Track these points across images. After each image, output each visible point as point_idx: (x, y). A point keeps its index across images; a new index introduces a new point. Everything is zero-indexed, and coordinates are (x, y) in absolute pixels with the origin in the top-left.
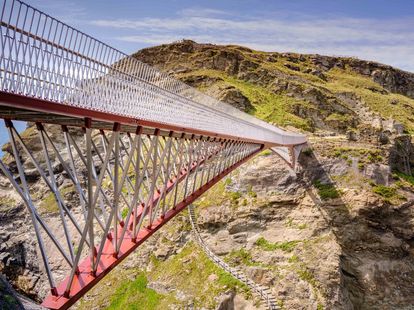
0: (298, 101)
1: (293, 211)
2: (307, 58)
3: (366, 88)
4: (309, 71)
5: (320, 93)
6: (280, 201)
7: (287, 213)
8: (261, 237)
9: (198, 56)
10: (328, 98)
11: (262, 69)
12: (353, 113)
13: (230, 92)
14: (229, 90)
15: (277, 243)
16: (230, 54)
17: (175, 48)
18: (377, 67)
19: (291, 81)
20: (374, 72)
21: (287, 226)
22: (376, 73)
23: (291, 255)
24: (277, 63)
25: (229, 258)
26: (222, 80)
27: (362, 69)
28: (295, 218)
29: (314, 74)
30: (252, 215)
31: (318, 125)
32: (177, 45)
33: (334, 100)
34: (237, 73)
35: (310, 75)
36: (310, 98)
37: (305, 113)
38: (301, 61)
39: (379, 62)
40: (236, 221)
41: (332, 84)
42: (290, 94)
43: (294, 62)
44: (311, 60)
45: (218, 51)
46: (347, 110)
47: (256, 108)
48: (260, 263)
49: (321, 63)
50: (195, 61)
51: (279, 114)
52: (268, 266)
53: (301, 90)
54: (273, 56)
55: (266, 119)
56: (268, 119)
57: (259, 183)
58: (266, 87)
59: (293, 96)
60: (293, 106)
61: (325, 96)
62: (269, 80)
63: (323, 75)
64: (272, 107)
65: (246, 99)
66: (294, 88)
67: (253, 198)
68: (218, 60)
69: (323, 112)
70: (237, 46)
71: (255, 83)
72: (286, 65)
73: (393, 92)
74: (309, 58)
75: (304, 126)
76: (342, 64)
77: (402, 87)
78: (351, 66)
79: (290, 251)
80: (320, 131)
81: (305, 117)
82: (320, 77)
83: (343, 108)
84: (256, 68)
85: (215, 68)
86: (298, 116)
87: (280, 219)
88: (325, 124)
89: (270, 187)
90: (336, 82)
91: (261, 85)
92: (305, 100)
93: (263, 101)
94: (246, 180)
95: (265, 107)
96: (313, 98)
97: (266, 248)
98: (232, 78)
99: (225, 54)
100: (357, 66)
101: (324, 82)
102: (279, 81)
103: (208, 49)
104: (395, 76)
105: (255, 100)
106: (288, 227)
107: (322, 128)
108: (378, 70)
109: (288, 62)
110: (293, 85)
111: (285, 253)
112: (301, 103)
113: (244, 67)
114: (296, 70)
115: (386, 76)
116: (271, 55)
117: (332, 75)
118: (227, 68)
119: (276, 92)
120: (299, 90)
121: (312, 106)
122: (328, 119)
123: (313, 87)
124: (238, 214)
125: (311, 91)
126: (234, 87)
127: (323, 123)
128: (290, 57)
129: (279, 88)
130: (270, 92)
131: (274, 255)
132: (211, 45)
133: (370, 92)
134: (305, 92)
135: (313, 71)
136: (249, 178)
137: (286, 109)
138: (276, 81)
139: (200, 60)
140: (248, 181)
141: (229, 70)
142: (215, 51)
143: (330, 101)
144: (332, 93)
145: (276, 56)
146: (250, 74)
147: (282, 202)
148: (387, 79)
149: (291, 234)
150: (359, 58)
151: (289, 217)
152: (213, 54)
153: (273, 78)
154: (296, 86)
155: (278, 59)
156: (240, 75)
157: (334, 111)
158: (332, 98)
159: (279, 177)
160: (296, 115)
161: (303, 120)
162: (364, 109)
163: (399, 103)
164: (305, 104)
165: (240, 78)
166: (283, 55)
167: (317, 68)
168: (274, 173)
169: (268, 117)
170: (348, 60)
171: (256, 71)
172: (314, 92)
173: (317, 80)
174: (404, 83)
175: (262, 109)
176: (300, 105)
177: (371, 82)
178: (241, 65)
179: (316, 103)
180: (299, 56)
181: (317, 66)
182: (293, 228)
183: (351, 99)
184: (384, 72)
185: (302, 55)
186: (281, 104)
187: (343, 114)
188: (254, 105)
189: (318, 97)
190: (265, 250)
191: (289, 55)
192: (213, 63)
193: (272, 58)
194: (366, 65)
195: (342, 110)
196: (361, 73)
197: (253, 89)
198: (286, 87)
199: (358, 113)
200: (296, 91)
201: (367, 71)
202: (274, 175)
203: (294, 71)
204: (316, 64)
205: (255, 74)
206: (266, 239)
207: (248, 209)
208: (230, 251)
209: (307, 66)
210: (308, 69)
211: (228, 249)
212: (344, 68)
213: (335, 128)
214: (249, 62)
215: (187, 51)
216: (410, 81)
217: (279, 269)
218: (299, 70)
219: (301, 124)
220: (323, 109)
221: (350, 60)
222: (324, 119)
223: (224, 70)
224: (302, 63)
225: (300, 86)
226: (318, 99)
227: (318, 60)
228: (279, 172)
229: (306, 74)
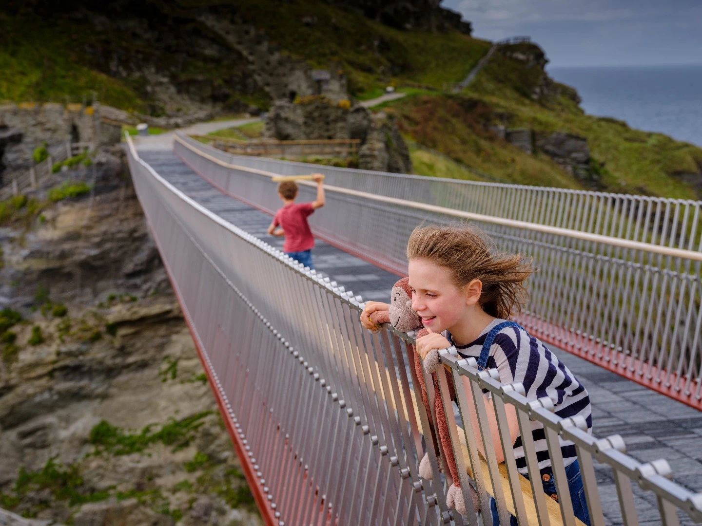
1: (174, 337)
6: (136, 317)
7: (161, 347)
8: (97, 421)
15: (147, 430)
21: (165, 380)
23: (190, 453)
25: (14, 495)
28: (184, 356)
30: (64, 368)
40: (19, 390)
48: (112, 492)
52: (132, 494)
57: (69, 276)
67: (58, 321)
79: (186, 444)
87: (143, 365)
89: (101, 284)
94: (27, 272)
97: (120, 447)
106: (170, 381)
111: (174, 452)
124: (22, 371)
131: (145, 462)
136: (38, 265)
140: (34, 276)
147: (143, 320)
149: (181, 399)
151: (167, 357)
159: (125, 253)
168: (108, 246)
182: (182, 382)
190: (119, 453)
202: (110, 250)
206: (113, 423)
207: (48, 352)
208: (15, 475)
211: (8, 473)
217: (165, 494)
228: (122, 240)
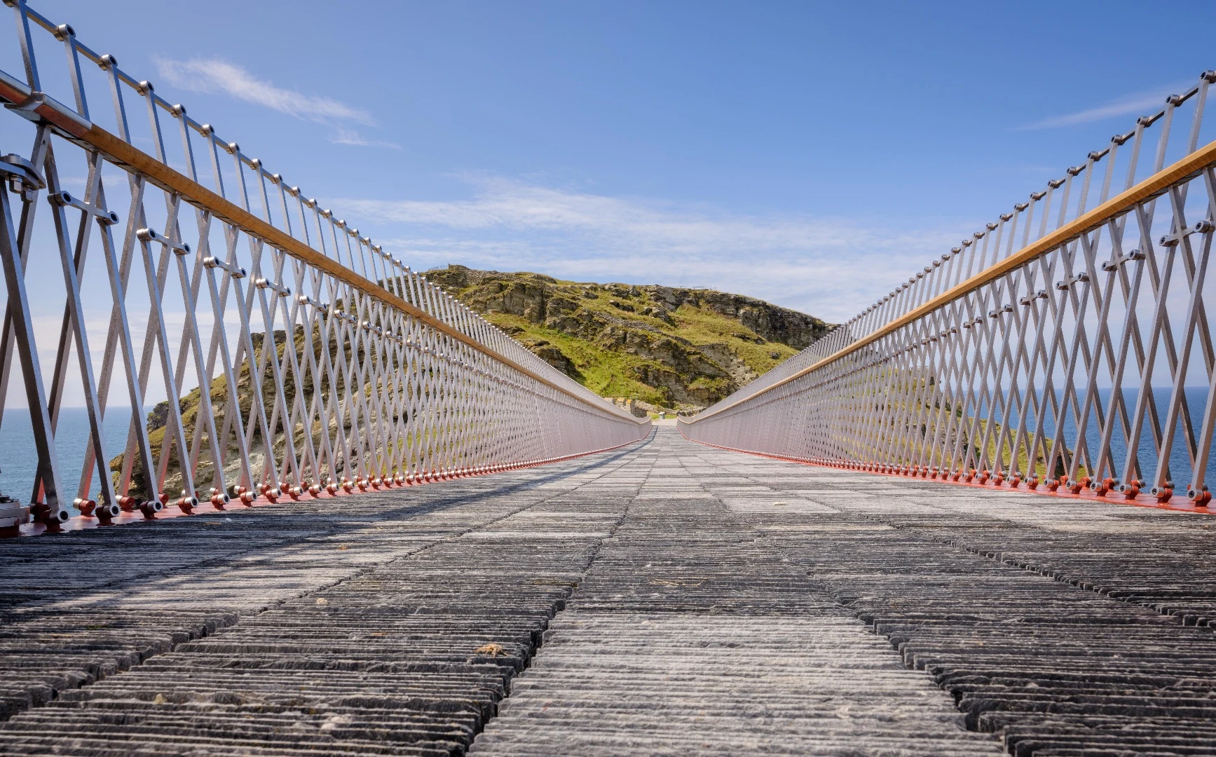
0: (645, 360)
2: (642, 291)
3: (733, 335)
4: (648, 312)
5: (677, 347)
9: (476, 291)
10: (689, 354)
11: (585, 311)
12: (728, 376)
13: (543, 350)
14: (542, 347)
16: (529, 288)
17: (436, 278)
18: (745, 303)
19: (630, 330)
20: (742, 311)
22: (745, 313)
24: (599, 299)
26: (523, 330)
27: (724, 307)
29: (656, 315)
31: (678, 396)
32: (439, 274)
33: (699, 356)
34: (545, 319)
35: (650, 317)
36: (662, 355)
37: (656, 378)
38: (634, 296)
39: (747, 296)
41: (685, 331)
42: (632, 350)
43: (624, 298)
44: (648, 293)
45: (510, 283)
46: (717, 372)
47: (585, 375)
49: (665, 298)
50: (472, 300)
51: (620, 383)
53: (648, 343)
54: (591, 288)
55: (603, 393)
56: (605, 392)
58: (592, 340)
59: (636, 353)
60: (638, 368)
61: (683, 351)
62: (596, 329)
63: (669, 317)
64: (607, 373)
65: (568, 360)
66: (637, 340)
68: (511, 297)
69: (683, 377)
70: (532, 274)
71: (575, 334)
72: (612, 303)
73: (770, 340)
74: (646, 290)
75: (657, 399)
76: (694, 300)
77: (780, 332)
78: (708, 302)
80: (682, 406)
81: (657, 384)
82: (665, 320)
83: (712, 368)
84: (573, 310)
85: (507, 312)
86: (647, 384)
88: (688, 395)
90: (690, 327)
91: (585, 336)
92: (655, 359)
93: (592, 362)
95: (597, 373)
96: (666, 355)
98: (537, 327)
99: (522, 288)
100: (716, 302)
101: (672, 327)
102: (613, 330)
103: (494, 279)
104: (770, 316)
105: (580, 362)
107: (683, 401)
108: (748, 308)
109: (615, 298)
110: (635, 335)
112: (650, 362)
113: (555, 308)
114: (629, 310)
115: (759, 317)
116: (588, 287)
117: (682, 317)
118: (527, 311)
119: (609, 348)
120: (645, 343)
121: (667, 368)
122: (692, 386)
123: (665, 338)
125: (662, 344)
126: (548, 343)
127: (685, 394)
128: (617, 291)
129: (613, 341)
130: (601, 348)
132: (496, 273)
133: (740, 341)
134: (654, 346)
135: (654, 312)
137: (628, 374)
138: (608, 330)
139: (480, 299)
141: (530, 315)
142: (504, 283)
143: (692, 358)
144: (694, 346)
145: (595, 289)
146: (564, 320)
148: (760, 320)
150: (718, 290)
152: (502, 288)
153: (603, 324)
154: (640, 336)
155: (599, 293)
156: (549, 321)
157: (700, 374)
158: (695, 353)
160: (644, 382)
161: (655, 390)
162: (742, 369)
163: (782, 357)
164: (656, 365)
165: (549, 327)
166: (607, 287)
167: (659, 306)
169: (605, 389)
170: (703, 293)
171: (574, 315)
172: (667, 345)
173: (662, 326)
174: (783, 327)
175: (593, 375)
176: (648, 366)
177: (738, 325)
178: (550, 305)
179: (672, 362)
180: (631, 289)
181: (659, 304)
183: (723, 353)
184: (755, 311)
185: (634, 287)
186: (619, 367)
187: (712, 377)
188: (580, 370)
189: (673, 353)
191: (615, 286)
192: (504, 302)
193: (590, 291)
194: (730, 299)
195: (710, 371)
196: (724, 312)
197: (575, 344)
198: (625, 338)
199: (733, 376)
200: (641, 345)
201: (731, 310)
203: (626, 312)
204: (656, 300)
205: (574, 320)
209: (643, 303)
210: (646, 308)
212: (698, 305)
213: (702, 401)
214: (562, 300)
215: (457, 284)
216: (790, 323)
218: (632, 310)
219: (654, 397)
220: (683, 371)
221: (706, 293)
222: (686, 387)
223: (523, 315)
224: (636, 299)
225: (646, 336)
226: (674, 357)
227: (659, 294)
229: (645, 316)
